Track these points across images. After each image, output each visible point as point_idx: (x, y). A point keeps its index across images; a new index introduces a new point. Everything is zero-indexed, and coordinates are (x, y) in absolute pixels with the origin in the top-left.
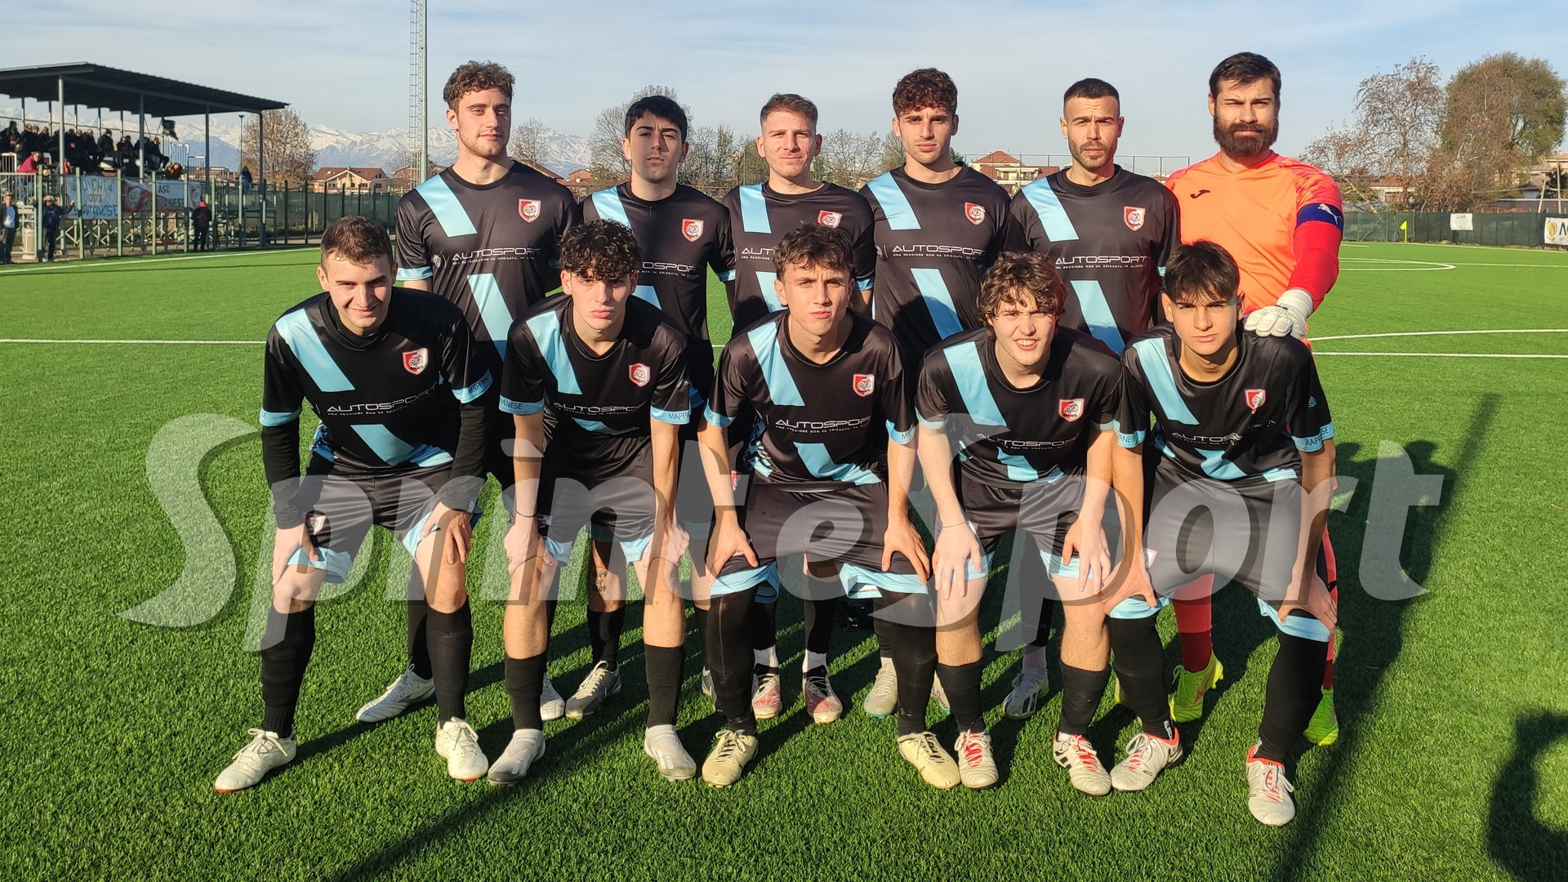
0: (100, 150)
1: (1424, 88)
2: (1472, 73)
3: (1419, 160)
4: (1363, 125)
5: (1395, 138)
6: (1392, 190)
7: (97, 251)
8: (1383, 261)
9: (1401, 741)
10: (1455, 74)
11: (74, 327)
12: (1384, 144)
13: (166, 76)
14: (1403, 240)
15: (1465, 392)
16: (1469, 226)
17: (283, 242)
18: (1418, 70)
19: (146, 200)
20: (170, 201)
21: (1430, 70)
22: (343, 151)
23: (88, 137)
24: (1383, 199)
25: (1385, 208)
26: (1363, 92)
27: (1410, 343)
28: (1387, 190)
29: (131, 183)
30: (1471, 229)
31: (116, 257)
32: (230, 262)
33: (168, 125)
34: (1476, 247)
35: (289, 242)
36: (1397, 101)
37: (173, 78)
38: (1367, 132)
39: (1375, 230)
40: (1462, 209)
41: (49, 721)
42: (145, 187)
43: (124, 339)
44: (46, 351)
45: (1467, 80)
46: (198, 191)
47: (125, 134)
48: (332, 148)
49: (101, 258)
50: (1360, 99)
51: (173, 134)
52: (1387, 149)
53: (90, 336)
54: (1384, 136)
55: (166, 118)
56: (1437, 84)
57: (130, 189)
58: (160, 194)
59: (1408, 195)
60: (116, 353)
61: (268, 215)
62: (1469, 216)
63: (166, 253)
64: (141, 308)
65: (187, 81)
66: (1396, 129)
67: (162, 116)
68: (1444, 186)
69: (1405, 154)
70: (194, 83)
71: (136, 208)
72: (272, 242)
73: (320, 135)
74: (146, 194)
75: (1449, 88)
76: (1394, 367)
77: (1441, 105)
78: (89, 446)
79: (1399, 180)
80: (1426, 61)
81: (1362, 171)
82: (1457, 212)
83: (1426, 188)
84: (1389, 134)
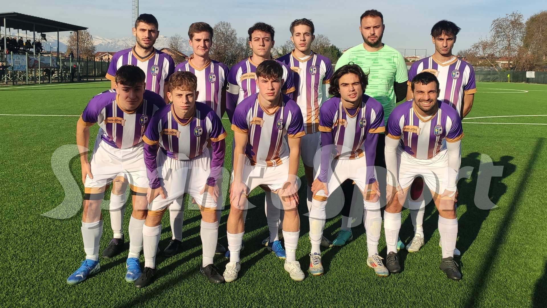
0: (19, 45)
1: (517, 23)
2: (536, 18)
3: (514, 51)
4: (493, 37)
5: (505, 43)
6: (504, 62)
7: (19, 83)
8: (501, 89)
9: (515, 254)
10: (529, 18)
11: (18, 110)
12: (501, 44)
13: (43, 18)
14: (508, 81)
15: (534, 137)
16: (533, 76)
17: (86, 80)
18: (515, 16)
19: (36, 64)
20: (45, 64)
21: (520, 16)
22: (105, 46)
23: (14, 40)
24: (500, 65)
25: (501, 69)
26: (494, 25)
27: (512, 120)
28: (502, 62)
29: (31, 57)
30: (534, 77)
31: (26, 85)
32: (68, 87)
33: (43, 36)
34: (536, 84)
35: (89, 80)
36: (507, 28)
37: (46, 18)
38: (495, 40)
39: (497, 78)
40: (531, 70)
41: (46, 242)
42: (36, 59)
43: (37, 114)
44: (10, 118)
45: (534, 20)
46: (55, 60)
47: (28, 39)
48: (101, 45)
49: (20, 85)
50: (492, 27)
51: (45, 39)
52: (502, 47)
53: (24, 113)
54: (501, 42)
55: (43, 33)
56: (522, 22)
57: (30, 59)
58: (41, 61)
59: (509, 64)
60: (36, 119)
61: (81, 70)
62: (533, 72)
63: (43, 83)
64: (40, 103)
65: (51, 19)
66: (506, 39)
67: (41, 32)
68: (524, 61)
69: (509, 48)
70: (54, 20)
71: (33, 66)
72: (82, 80)
73: (96, 39)
74: (36, 61)
75: (527, 23)
76: (506, 128)
77: (523, 30)
78: (35, 151)
79: (506, 59)
80: (518, 13)
81: (493, 55)
82: (529, 71)
83: (517, 61)
84: (503, 41)
